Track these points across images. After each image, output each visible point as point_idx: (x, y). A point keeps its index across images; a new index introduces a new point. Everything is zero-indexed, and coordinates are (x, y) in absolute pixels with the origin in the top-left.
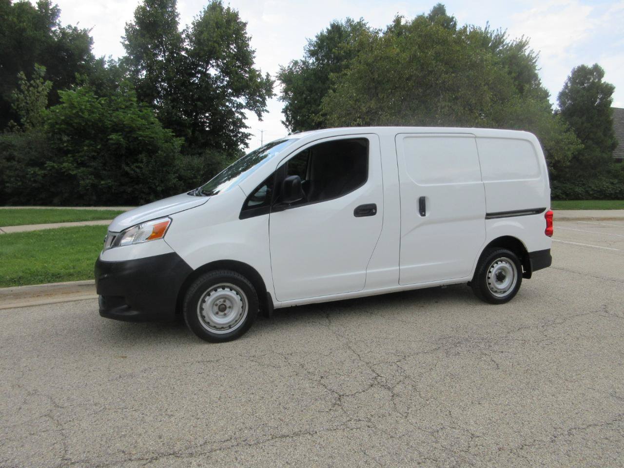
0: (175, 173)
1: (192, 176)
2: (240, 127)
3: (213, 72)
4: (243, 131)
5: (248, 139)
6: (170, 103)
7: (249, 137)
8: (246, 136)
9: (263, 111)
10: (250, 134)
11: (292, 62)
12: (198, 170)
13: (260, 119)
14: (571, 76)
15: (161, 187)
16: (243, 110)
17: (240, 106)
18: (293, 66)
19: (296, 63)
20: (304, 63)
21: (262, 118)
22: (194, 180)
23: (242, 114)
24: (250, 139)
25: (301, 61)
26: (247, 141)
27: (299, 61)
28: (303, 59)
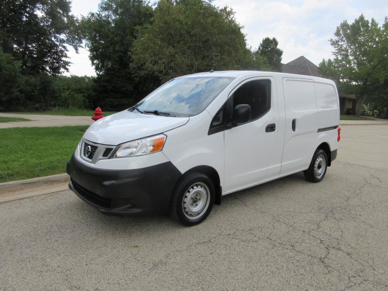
0: (17, 87)
1: (31, 90)
2: (62, 56)
3: (40, 14)
4: (64, 60)
5: (68, 65)
6: (6, 33)
7: (69, 64)
8: (67, 63)
9: (80, 46)
10: (69, 63)
11: (90, 14)
12: (35, 86)
13: (77, 52)
14: (262, 43)
15: (6, 98)
16: (65, 45)
17: (62, 41)
18: (91, 17)
19: (93, 15)
20: (99, 15)
21: (78, 51)
22: (32, 94)
23: (64, 47)
24: (70, 66)
25: (97, 13)
26: (67, 67)
27: (95, 14)
28: (98, 13)
